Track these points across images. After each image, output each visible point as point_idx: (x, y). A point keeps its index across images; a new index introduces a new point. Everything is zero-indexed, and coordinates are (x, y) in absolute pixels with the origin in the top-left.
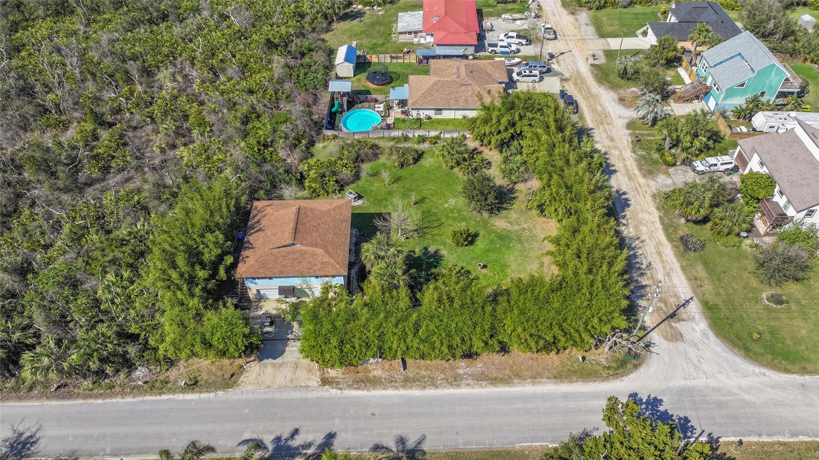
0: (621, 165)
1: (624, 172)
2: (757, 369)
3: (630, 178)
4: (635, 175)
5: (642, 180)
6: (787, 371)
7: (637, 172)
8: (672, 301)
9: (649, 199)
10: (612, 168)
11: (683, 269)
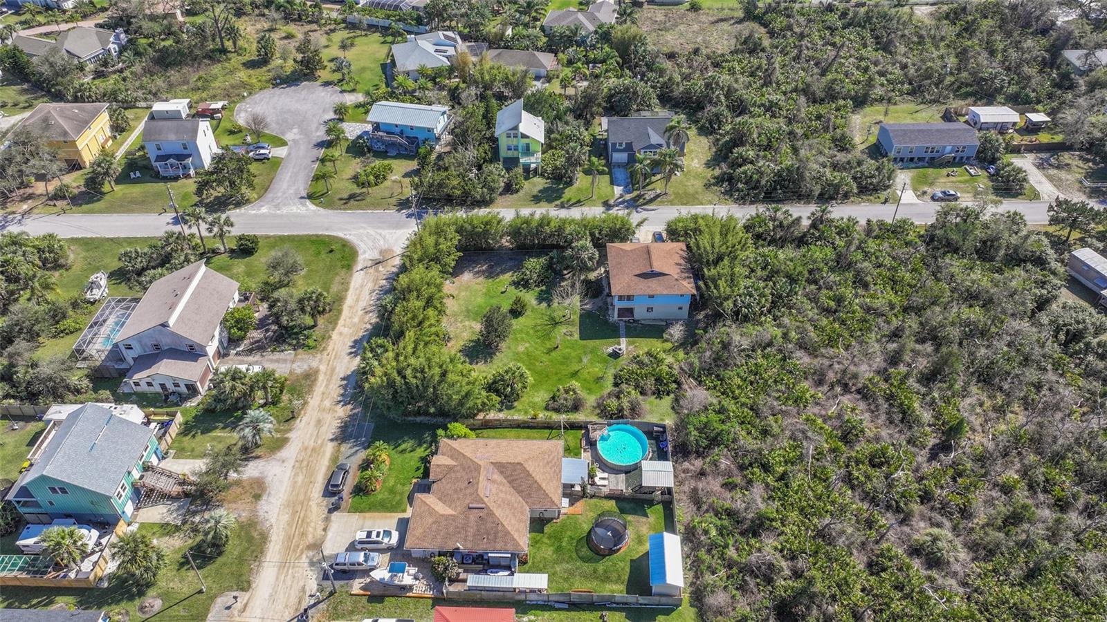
0: (331, 387)
1: (335, 377)
2: (347, 237)
3: (333, 370)
4: (325, 374)
5: (323, 368)
6: (329, 236)
7: (321, 377)
8: (371, 271)
9: (330, 348)
10: (344, 382)
11: (347, 290)
